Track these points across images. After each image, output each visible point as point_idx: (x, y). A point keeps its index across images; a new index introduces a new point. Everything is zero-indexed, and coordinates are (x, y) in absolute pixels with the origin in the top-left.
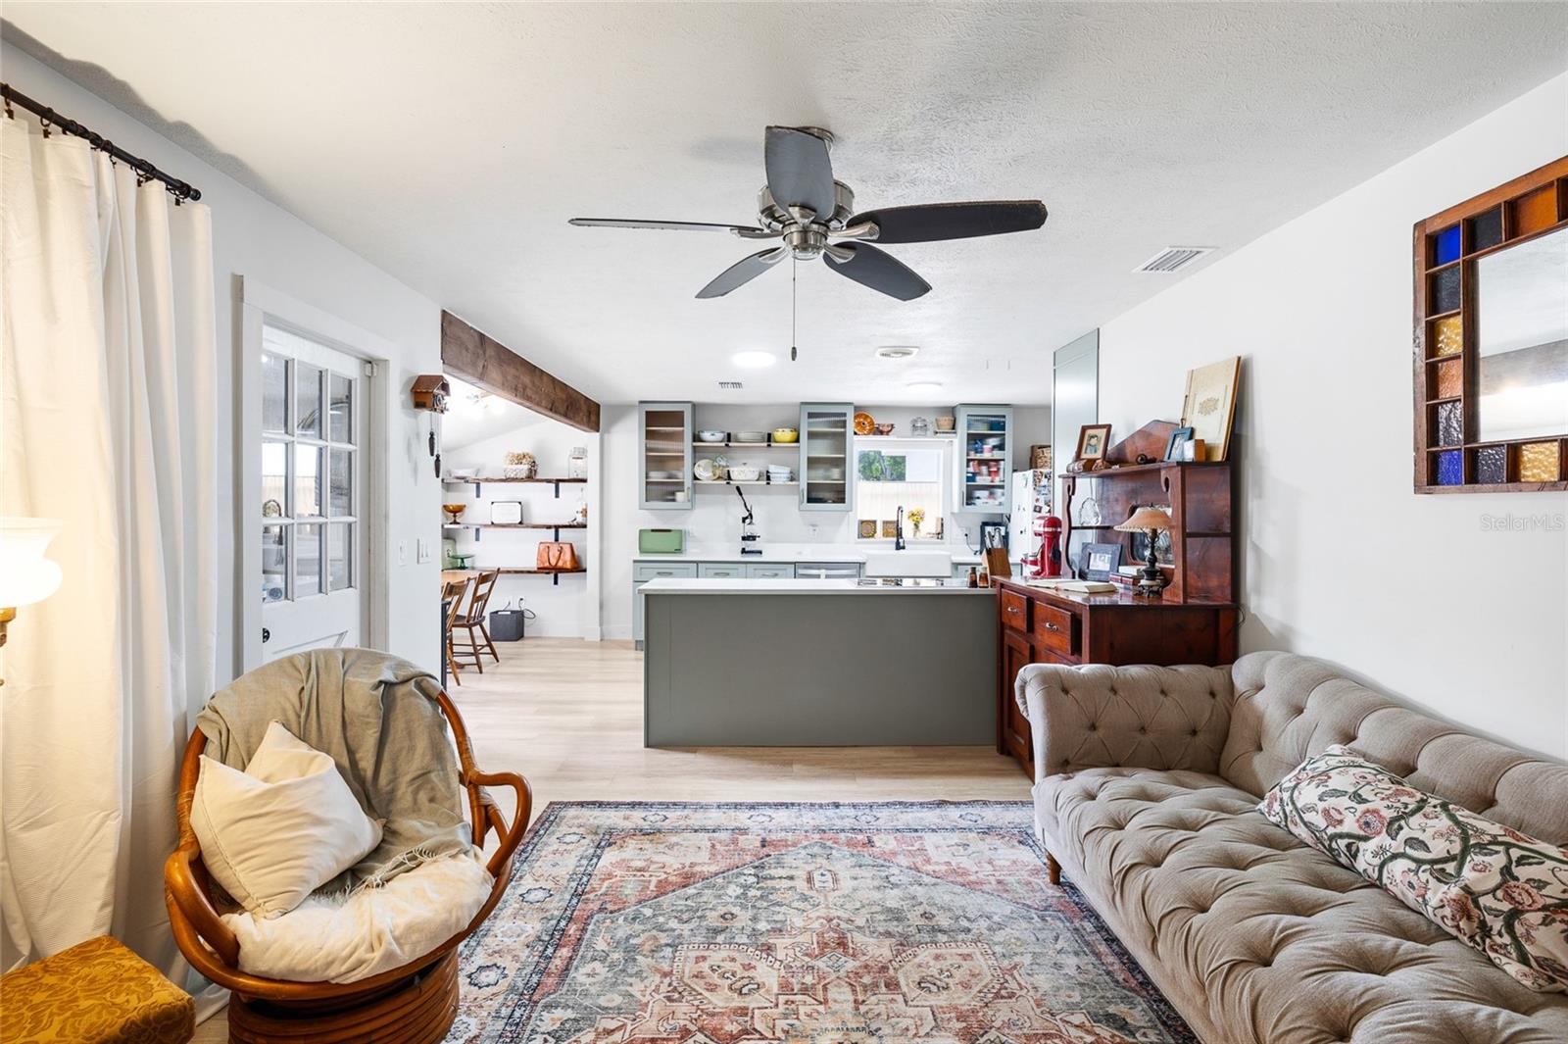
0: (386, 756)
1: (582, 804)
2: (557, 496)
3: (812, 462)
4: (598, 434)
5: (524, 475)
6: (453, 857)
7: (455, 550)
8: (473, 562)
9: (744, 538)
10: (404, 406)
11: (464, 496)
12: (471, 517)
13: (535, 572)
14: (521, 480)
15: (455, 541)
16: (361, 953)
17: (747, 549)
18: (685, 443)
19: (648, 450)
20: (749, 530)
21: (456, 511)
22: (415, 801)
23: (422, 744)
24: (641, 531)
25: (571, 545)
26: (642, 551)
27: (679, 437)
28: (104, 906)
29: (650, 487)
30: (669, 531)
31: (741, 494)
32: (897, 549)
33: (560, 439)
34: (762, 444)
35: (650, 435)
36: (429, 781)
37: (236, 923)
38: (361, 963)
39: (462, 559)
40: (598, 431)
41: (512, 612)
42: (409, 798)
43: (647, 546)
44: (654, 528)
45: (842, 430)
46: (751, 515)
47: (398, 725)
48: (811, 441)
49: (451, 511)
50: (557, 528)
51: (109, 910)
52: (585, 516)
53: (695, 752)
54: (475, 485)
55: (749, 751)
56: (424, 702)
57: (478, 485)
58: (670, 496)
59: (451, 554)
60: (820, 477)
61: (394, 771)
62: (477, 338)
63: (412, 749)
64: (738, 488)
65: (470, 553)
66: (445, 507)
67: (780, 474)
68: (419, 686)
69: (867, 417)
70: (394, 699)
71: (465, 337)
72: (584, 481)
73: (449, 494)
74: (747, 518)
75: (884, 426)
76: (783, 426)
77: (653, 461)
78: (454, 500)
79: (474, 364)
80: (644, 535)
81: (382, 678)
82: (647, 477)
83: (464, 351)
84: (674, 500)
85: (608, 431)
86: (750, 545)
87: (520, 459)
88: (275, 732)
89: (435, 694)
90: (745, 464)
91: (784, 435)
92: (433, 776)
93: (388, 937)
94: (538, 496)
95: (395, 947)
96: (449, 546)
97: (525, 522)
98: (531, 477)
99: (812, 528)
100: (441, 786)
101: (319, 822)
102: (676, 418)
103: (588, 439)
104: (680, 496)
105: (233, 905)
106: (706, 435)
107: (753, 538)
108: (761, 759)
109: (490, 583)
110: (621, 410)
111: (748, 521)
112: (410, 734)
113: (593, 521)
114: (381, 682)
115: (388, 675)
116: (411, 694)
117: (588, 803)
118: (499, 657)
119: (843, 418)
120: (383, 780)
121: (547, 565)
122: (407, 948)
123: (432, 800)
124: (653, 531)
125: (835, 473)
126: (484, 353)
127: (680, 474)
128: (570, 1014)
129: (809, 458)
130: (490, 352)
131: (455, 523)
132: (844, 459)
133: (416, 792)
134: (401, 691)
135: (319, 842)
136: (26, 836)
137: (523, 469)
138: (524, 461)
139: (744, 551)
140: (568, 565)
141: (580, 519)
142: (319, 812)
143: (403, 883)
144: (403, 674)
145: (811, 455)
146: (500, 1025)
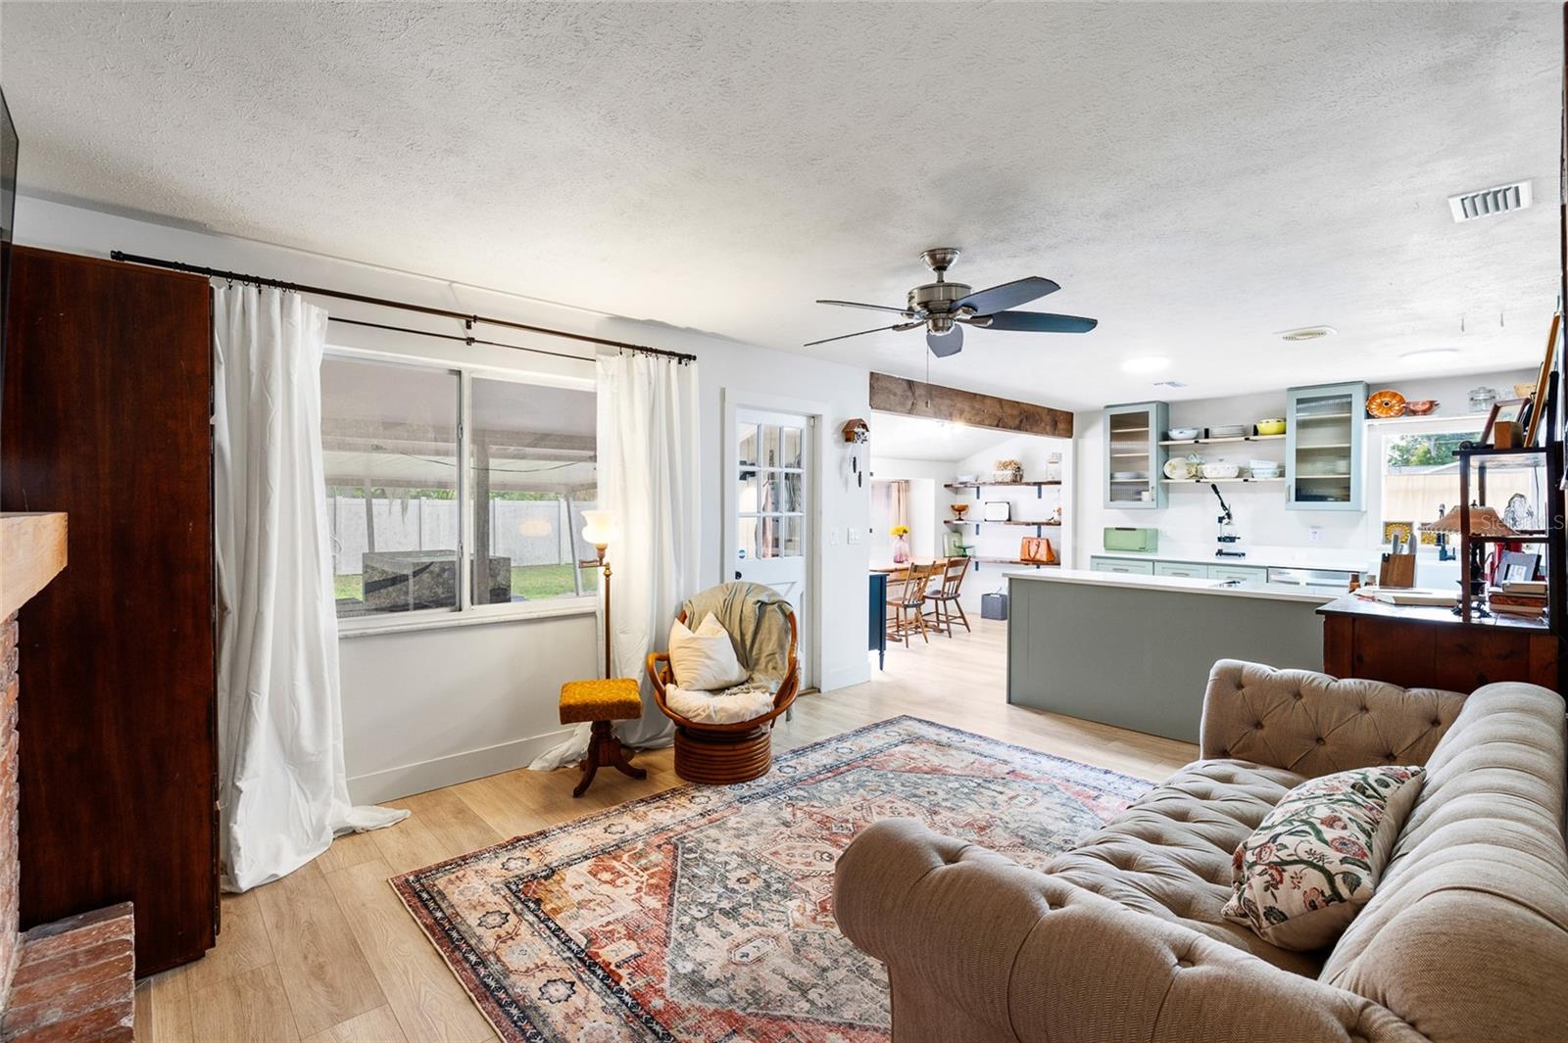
0: (757, 641)
1: (920, 721)
2: (1040, 497)
3: (1303, 455)
4: (1070, 440)
5: (1009, 479)
6: (763, 693)
7: (961, 541)
8: (974, 552)
9: (1220, 539)
10: (836, 442)
11: (967, 498)
12: (974, 515)
13: (1017, 563)
14: (1007, 484)
15: (961, 534)
16: (699, 711)
17: (1224, 551)
18: (1150, 442)
19: (1112, 451)
20: (1227, 531)
21: (960, 510)
22: (766, 667)
23: (775, 637)
24: (1105, 529)
25: (1047, 540)
26: (1107, 548)
27: (1144, 436)
28: (641, 671)
29: (1113, 487)
30: (1134, 529)
31: (1217, 492)
32: (1441, 559)
33: (1038, 449)
34: (1240, 439)
35: (1114, 437)
36: (775, 658)
37: (670, 687)
38: (698, 715)
39: (965, 549)
40: (1071, 437)
41: (1001, 596)
42: (764, 664)
43: (1112, 543)
44: (1119, 527)
45: (1348, 415)
46: (1229, 516)
47: (765, 625)
48: (1301, 431)
49: (957, 510)
50: (1039, 525)
51: (643, 673)
52: (1060, 514)
53: (1040, 714)
54: (975, 489)
55: (1089, 725)
56: (781, 616)
57: (978, 488)
58: (1137, 496)
59: (957, 545)
60: (1316, 471)
61: (760, 649)
62: (905, 385)
63: (770, 639)
64: (1214, 487)
65: (971, 544)
66: (953, 507)
67: (1264, 470)
68: (780, 607)
69: (1395, 395)
70: (765, 612)
71: (892, 386)
72: (1059, 483)
73: (958, 496)
74: (1223, 518)
75: (1417, 404)
76: (1269, 416)
77: (1117, 463)
78: (960, 501)
79: (903, 404)
80: (1110, 533)
81: (760, 599)
82: (1112, 477)
83: (892, 397)
84: (1140, 500)
85: (1081, 436)
86: (1227, 547)
87: (1005, 466)
88: (710, 616)
89: (788, 613)
90: (1222, 460)
91: (1268, 426)
92: (777, 656)
93: (711, 708)
94: (1023, 496)
95: (713, 714)
96: (955, 538)
97: (1013, 518)
98: (1017, 479)
99: (1311, 530)
100: (780, 662)
101: (709, 658)
102: (1140, 419)
103: (1061, 445)
104: (1145, 495)
105: (673, 681)
106: (1174, 433)
107: (1232, 539)
108: (1090, 732)
109: (963, 567)
110: (1091, 416)
111: (1225, 521)
112: (770, 633)
113: (1067, 520)
114: (759, 601)
115: (765, 599)
116: (774, 610)
117: (925, 721)
118: (970, 628)
119: (1349, 400)
120: (754, 653)
121: (1027, 557)
122: (719, 717)
123: (774, 668)
124: (1117, 529)
125: (1341, 465)
126: (913, 394)
127: (1145, 473)
128: (806, 795)
129: (1298, 451)
130: (918, 392)
131: (960, 519)
132: (1349, 449)
133: (768, 663)
134: (770, 608)
135: (707, 666)
136: (622, 636)
137: (1008, 474)
138: (1009, 467)
139: (1220, 553)
140: (1044, 559)
141: (1056, 518)
142: (710, 653)
143: (741, 696)
144: (773, 599)
145: (1300, 447)
146: (775, 785)
